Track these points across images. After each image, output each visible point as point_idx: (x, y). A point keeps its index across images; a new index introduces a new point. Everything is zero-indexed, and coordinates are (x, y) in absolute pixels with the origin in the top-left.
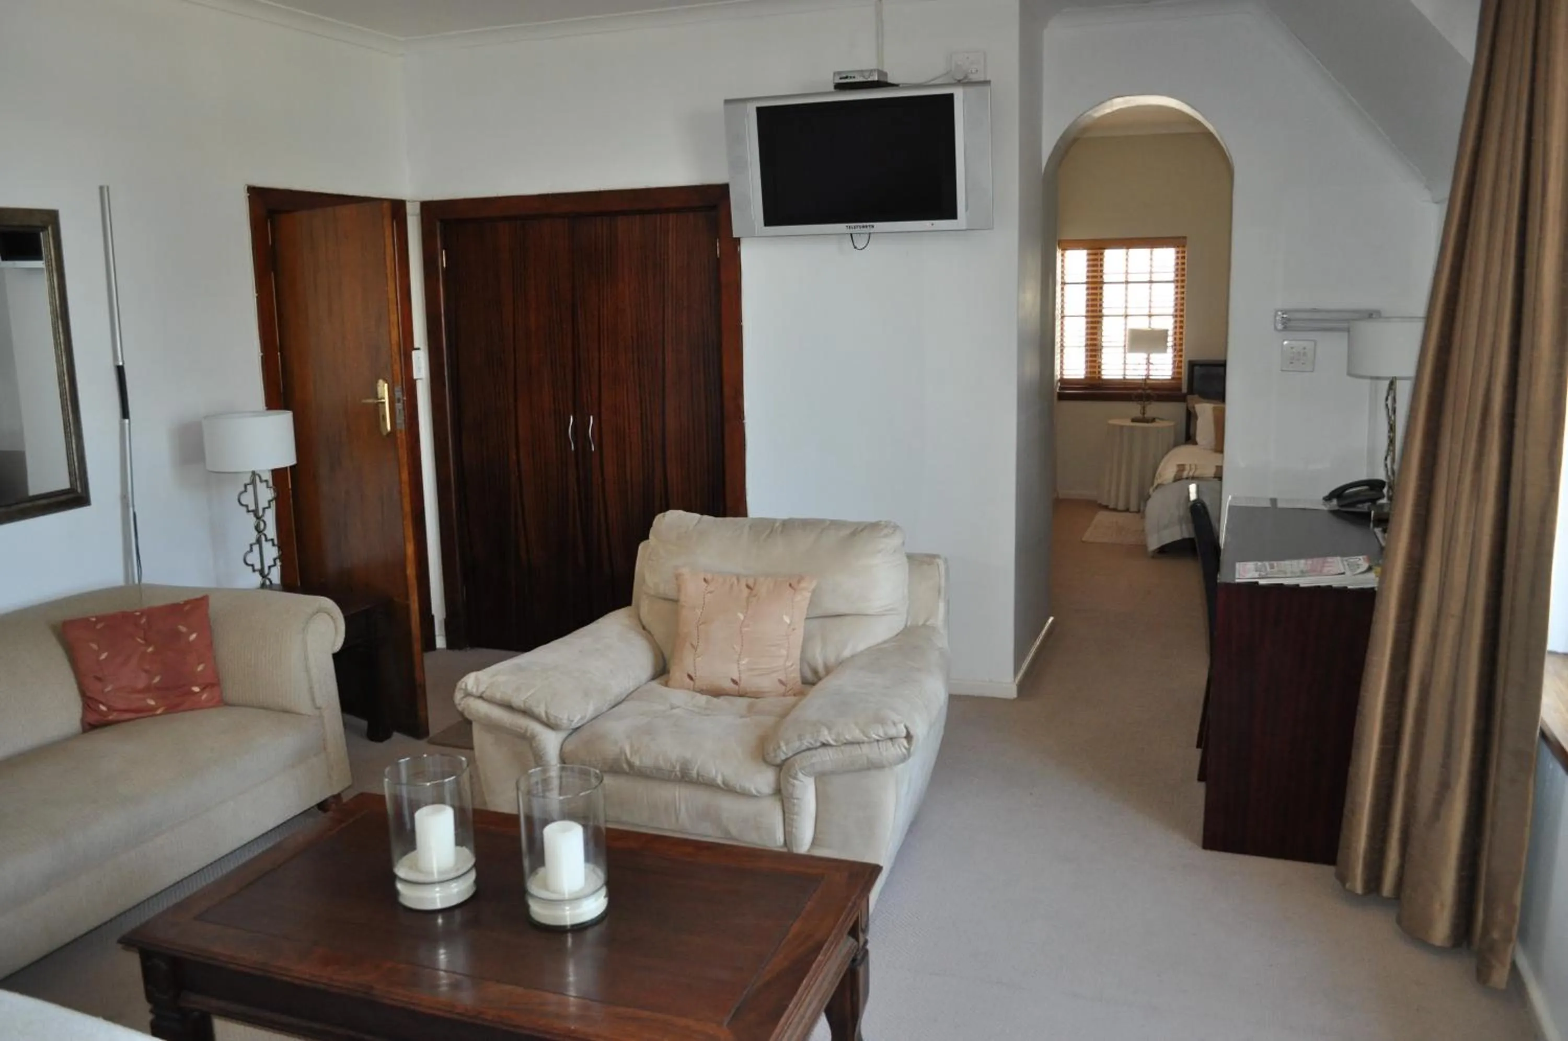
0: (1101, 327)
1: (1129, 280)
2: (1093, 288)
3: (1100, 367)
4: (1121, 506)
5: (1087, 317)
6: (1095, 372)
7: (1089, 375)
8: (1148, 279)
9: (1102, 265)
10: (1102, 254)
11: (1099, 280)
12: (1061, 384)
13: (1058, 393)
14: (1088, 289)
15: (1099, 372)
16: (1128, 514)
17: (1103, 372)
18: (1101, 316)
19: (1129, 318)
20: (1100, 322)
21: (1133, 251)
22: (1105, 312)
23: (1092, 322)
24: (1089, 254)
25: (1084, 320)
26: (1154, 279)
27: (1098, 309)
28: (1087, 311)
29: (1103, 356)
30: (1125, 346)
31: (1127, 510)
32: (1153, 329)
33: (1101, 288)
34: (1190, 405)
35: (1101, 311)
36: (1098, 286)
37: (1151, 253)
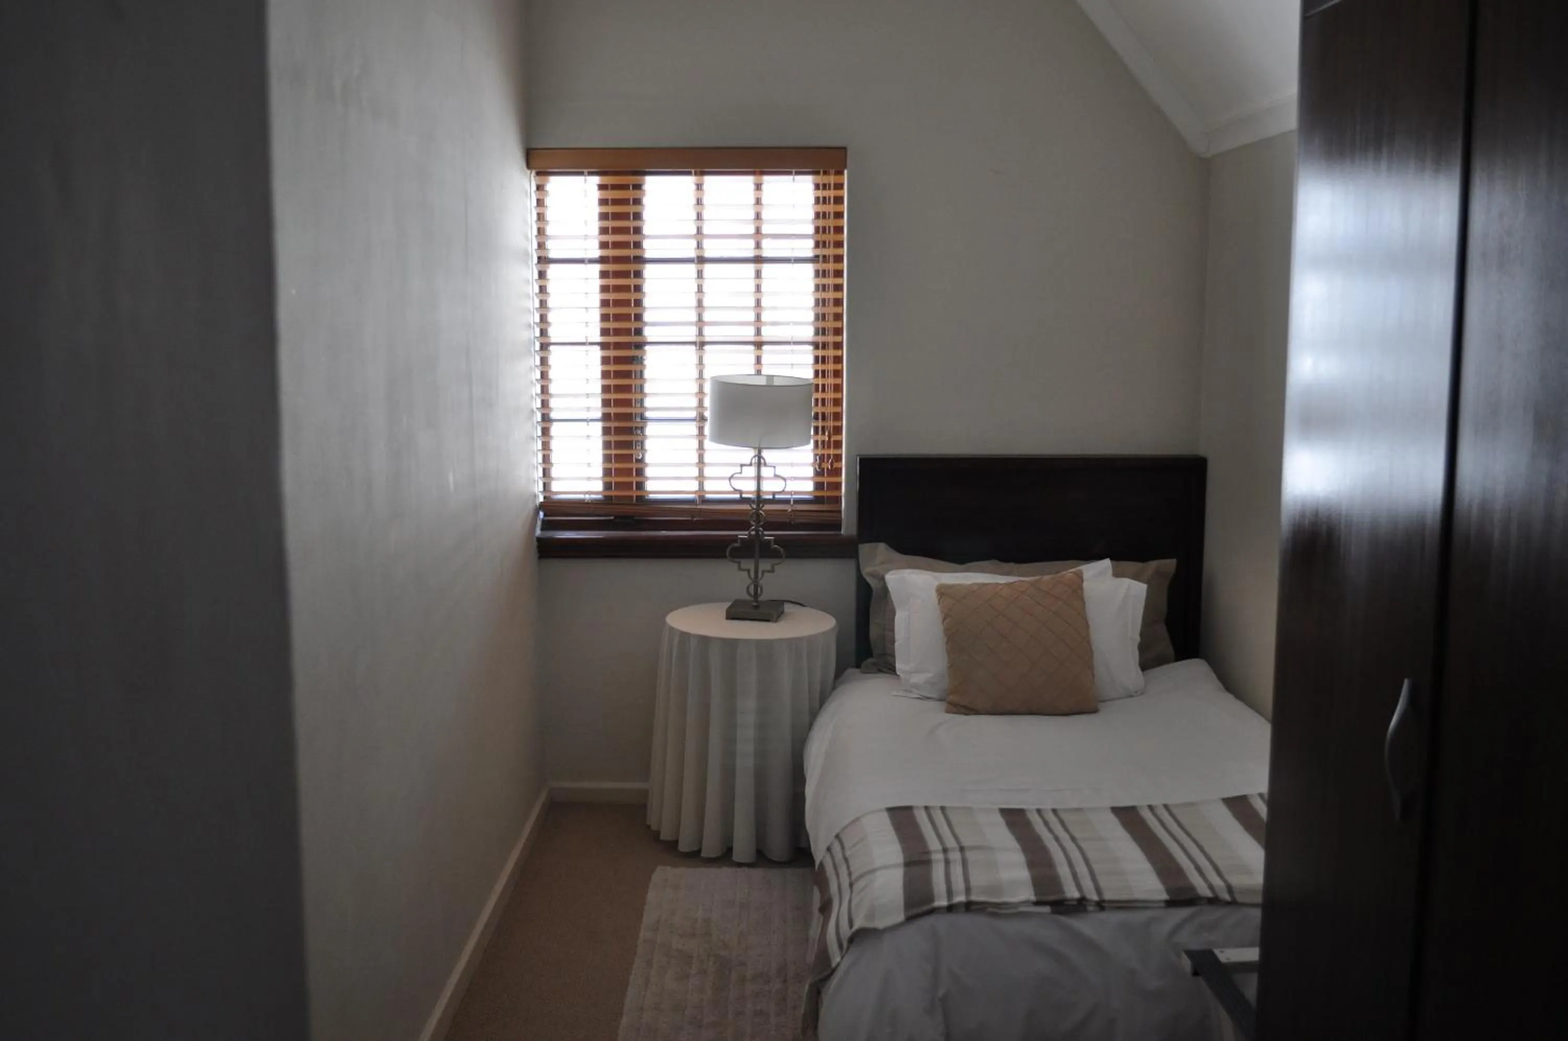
0: (641, 372)
1: (708, 254)
2: (618, 274)
3: (640, 472)
4: (710, 848)
5: (604, 346)
6: (629, 485)
7: (613, 493)
8: (751, 254)
9: (638, 216)
10: (638, 187)
11: (631, 252)
12: (545, 515)
13: (539, 540)
14: (604, 275)
15: (640, 486)
16: (725, 872)
17: (650, 486)
18: (640, 346)
19: (707, 347)
20: (638, 360)
21: (712, 182)
22: (649, 333)
23: (618, 360)
24: (602, 187)
25: (596, 354)
26: (766, 253)
27: (633, 325)
28: (604, 332)
29: (648, 444)
30: (702, 419)
31: (725, 857)
32: (770, 377)
33: (638, 274)
34: (866, 570)
35: (639, 332)
36: (632, 267)
37: (758, 187)
